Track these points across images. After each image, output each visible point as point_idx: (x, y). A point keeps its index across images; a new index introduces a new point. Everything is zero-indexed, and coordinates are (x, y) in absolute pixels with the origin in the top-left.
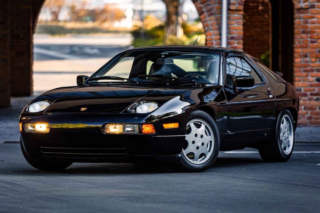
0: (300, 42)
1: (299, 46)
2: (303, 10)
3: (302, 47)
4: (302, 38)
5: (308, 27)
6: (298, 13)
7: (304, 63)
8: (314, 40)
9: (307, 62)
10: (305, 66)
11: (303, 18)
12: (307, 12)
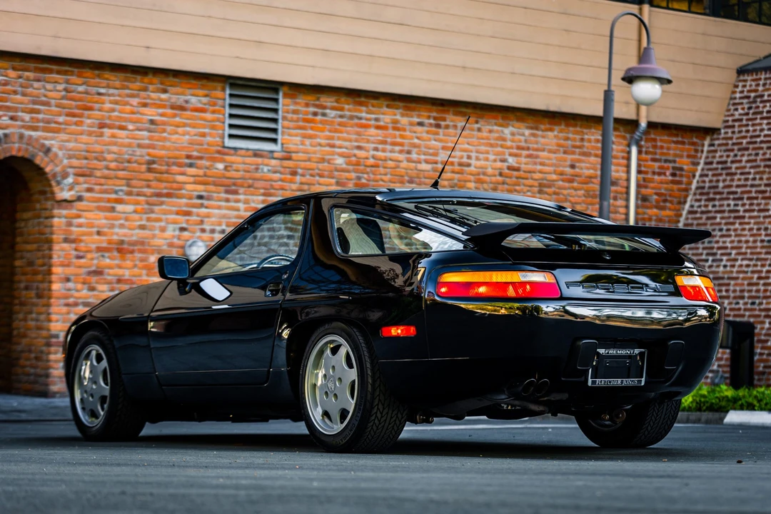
0: (59, 257)
1: (58, 263)
2: (67, 204)
3: (63, 265)
4: (63, 250)
5: (71, 233)
6: (59, 208)
7: (65, 292)
8: (81, 254)
9: (69, 290)
10: (67, 297)
11: (66, 217)
12: (72, 208)
